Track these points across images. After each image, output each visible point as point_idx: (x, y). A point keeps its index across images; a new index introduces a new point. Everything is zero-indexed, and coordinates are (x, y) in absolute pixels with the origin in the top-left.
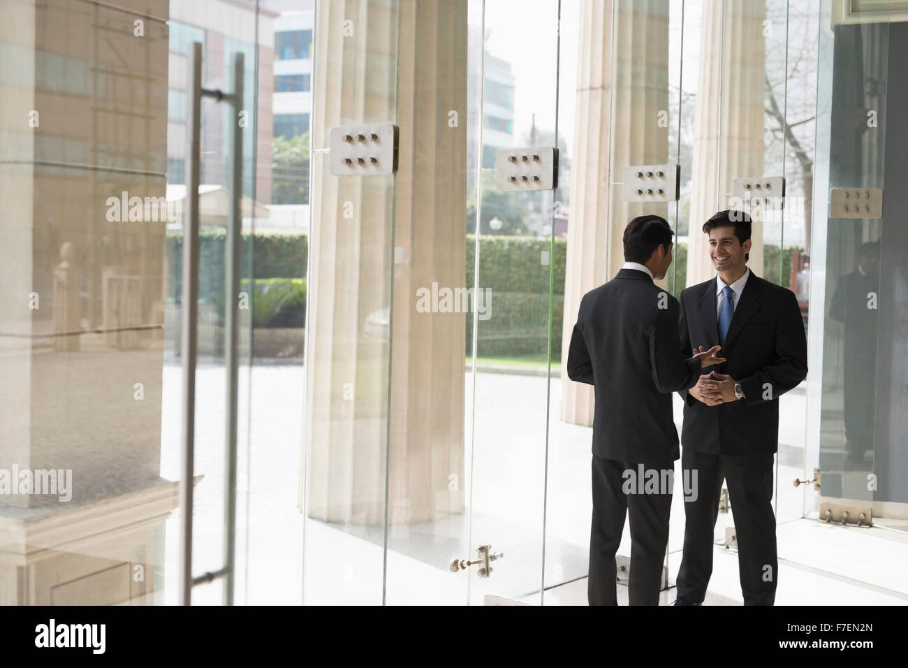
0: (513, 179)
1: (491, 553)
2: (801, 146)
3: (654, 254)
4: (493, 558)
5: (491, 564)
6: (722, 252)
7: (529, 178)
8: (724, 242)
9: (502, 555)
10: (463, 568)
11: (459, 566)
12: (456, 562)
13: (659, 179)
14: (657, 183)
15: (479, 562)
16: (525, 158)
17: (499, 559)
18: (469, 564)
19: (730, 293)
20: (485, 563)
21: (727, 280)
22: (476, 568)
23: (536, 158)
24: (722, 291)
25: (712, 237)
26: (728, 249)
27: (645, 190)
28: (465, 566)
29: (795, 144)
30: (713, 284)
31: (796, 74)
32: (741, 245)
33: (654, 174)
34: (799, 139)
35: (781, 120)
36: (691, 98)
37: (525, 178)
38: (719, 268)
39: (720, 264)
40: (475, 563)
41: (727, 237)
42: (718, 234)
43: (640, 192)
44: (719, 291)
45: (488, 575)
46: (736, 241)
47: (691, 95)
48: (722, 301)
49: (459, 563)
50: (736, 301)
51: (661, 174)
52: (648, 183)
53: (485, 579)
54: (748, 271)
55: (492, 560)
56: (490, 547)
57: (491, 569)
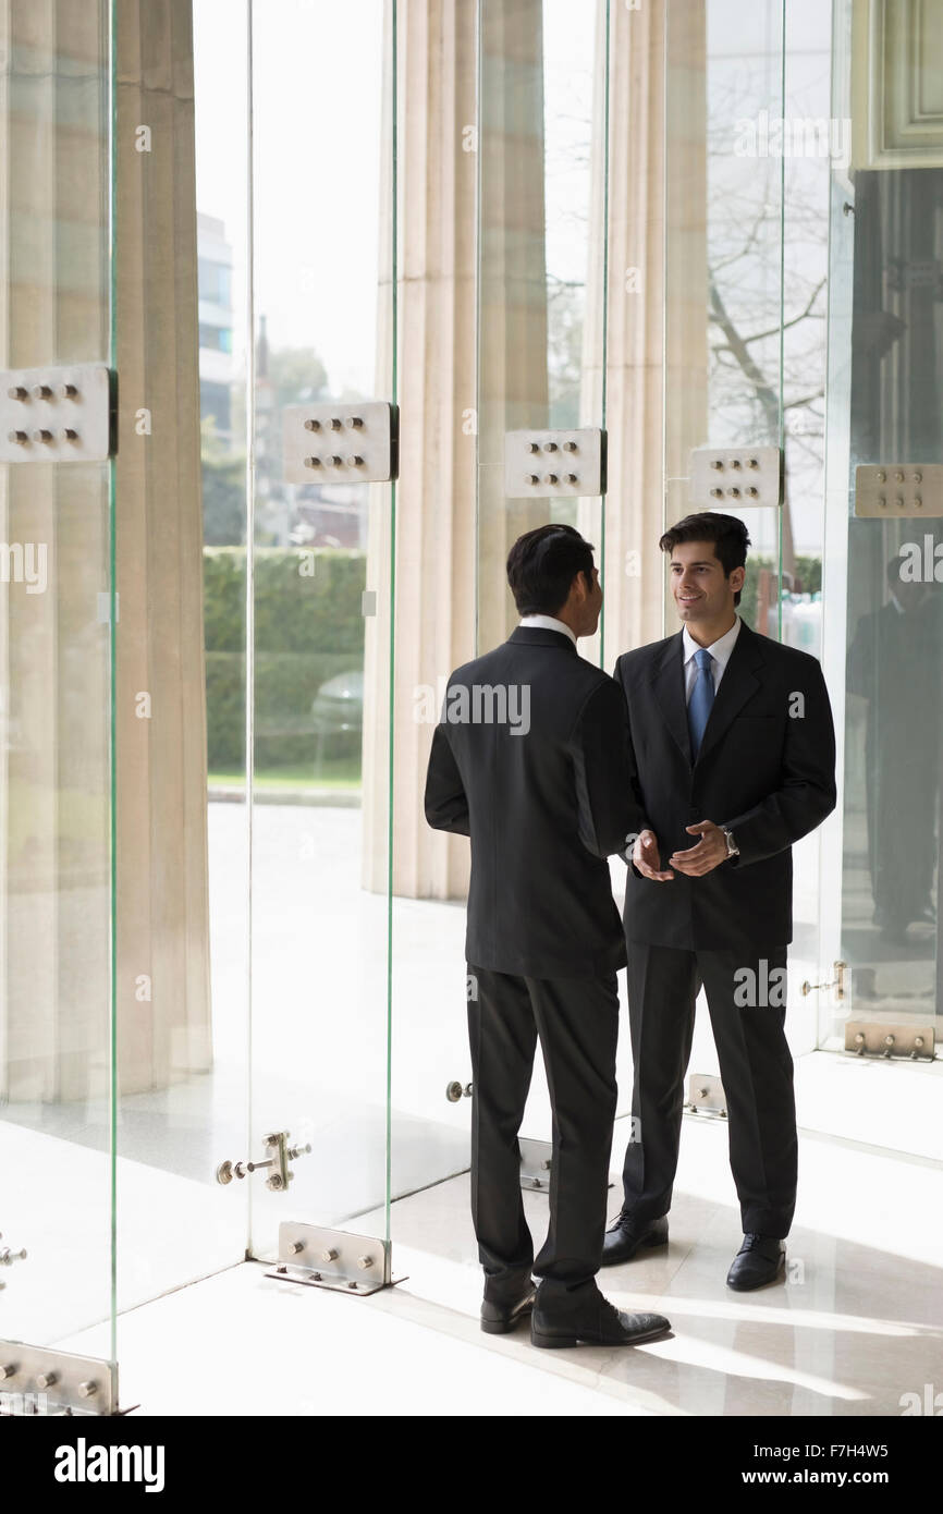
0: (316, 462)
1: (289, 1145)
2: (765, 376)
3: (572, 594)
4: (294, 1154)
5: (291, 1165)
6: (690, 586)
7: (344, 460)
8: (696, 568)
9: (308, 1149)
10: (241, 1175)
11: (233, 1173)
12: (227, 1166)
13: (569, 455)
14: (564, 464)
15: (269, 1164)
16: (337, 424)
17: (303, 1157)
18: (251, 1167)
19: (708, 658)
20: (279, 1166)
21: (700, 636)
22: (263, 1175)
23: (358, 423)
24: (693, 658)
25: (676, 558)
26: (703, 584)
27: (544, 476)
28: (243, 1171)
29: (755, 374)
30: (676, 645)
31: (754, 247)
32: (727, 575)
33: (561, 447)
34: (758, 364)
35: (729, 331)
36: (568, 291)
37: (338, 461)
38: (686, 614)
39: (687, 607)
40: (261, 1165)
41: (701, 560)
42: (686, 554)
43: (535, 479)
44: (688, 657)
45: (285, 1186)
46: (717, 569)
47: (568, 285)
48: (693, 675)
49: (233, 1167)
50: (719, 675)
51: (573, 447)
52: (548, 464)
53: (279, 1194)
54: (738, 624)
55: (291, 1159)
56: (288, 1135)
57: (291, 1175)
